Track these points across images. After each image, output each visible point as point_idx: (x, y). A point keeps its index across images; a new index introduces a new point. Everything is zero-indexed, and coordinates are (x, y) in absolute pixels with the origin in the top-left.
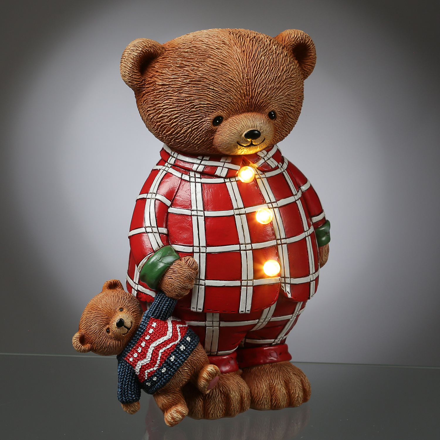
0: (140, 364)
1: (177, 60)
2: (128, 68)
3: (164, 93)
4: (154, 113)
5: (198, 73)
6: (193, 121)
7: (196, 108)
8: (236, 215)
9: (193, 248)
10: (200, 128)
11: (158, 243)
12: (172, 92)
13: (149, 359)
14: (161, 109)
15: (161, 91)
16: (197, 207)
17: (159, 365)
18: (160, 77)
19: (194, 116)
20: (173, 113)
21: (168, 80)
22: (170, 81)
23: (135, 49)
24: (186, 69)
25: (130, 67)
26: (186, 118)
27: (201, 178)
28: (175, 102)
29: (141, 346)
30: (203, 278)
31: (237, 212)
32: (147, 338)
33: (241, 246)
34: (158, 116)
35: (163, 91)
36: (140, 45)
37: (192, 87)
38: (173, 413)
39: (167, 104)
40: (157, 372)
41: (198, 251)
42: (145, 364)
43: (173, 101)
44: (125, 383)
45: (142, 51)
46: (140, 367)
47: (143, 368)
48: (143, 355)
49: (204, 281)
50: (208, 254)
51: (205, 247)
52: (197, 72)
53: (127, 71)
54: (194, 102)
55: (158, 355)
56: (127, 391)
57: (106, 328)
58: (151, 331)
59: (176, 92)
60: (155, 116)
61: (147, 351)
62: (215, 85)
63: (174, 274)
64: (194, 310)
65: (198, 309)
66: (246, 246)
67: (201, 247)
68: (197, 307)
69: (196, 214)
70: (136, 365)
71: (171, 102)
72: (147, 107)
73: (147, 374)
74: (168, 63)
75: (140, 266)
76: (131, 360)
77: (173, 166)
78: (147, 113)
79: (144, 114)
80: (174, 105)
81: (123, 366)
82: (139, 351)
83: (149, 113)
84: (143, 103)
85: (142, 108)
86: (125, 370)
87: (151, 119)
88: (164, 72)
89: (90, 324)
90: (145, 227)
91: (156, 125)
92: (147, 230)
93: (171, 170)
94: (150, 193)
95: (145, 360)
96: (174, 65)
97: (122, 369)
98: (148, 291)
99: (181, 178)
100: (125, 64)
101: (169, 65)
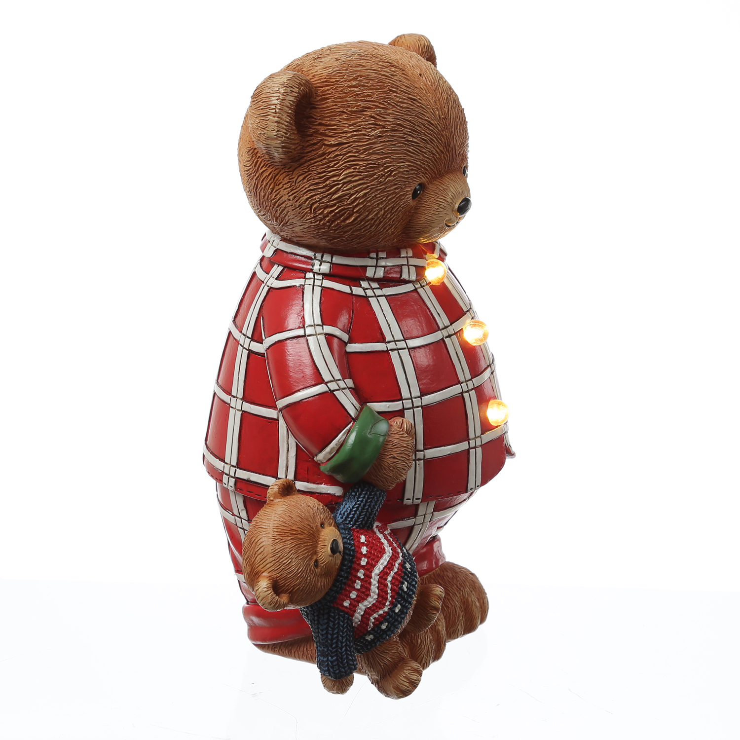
0: (362, 607)
1: (347, 101)
2: (283, 124)
3: (342, 158)
4: (325, 192)
5: (388, 118)
6: (388, 197)
7: (394, 176)
8: (446, 337)
9: (403, 402)
10: (396, 206)
11: (353, 405)
12: (356, 154)
13: (376, 597)
14: (339, 184)
15: (338, 155)
16: (393, 337)
17: (391, 602)
18: (330, 132)
19: (392, 188)
20: (359, 188)
21: (344, 135)
22: (349, 137)
23: (289, 90)
24: (368, 113)
25: (287, 122)
26: (379, 194)
27: (381, 288)
28: (362, 169)
29: (359, 578)
30: (422, 448)
31: (445, 333)
32: (364, 562)
33: (462, 385)
34: (332, 196)
35: (341, 155)
36: (294, 84)
37: (385, 141)
38: (409, 675)
39: (350, 175)
40: (389, 615)
41: (411, 406)
42: (370, 605)
43: (359, 169)
44: (342, 645)
45: (299, 93)
46: (362, 613)
47: (368, 612)
48: (365, 592)
49: (423, 452)
50: (425, 408)
51: (418, 397)
52: (385, 116)
53: (283, 128)
54: (391, 166)
55: (386, 585)
56: (347, 658)
57: (313, 560)
58: (364, 550)
59: (362, 153)
60: (326, 197)
61: (370, 583)
62: (414, 134)
63: (396, 450)
64: (410, 502)
65: (414, 499)
66: (467, 385)
67: (413, 399)
68: (413, 497)
69: (395, 347)
70: (355, 611)
71: (356, 170)
72: (309, 185)
73: (373, 620)
74: (334, 107)
75: (334, 448)
76: (346, 604)
77: (325, 276)
78: (306, 195)
79: (295, 197)
80: (361, 175)
81: (334, 618)
82: (358, 585)
83: (310, 195)
84: (294, 180)
85: (290, 187)
86: (338, 623)
87: (313, 204)
88: (334, 123)
89: (287, 560)
90: (326, 383)
91: (323, 211)
92: (329, 387)
93: (328, 284)
94: (309, 326)
95: (369, 599)
96: (347, 110)
97: (331, 624)
98: (323, 488)
99: (351, 294)
100: (278, 117)
101: (338, 110)
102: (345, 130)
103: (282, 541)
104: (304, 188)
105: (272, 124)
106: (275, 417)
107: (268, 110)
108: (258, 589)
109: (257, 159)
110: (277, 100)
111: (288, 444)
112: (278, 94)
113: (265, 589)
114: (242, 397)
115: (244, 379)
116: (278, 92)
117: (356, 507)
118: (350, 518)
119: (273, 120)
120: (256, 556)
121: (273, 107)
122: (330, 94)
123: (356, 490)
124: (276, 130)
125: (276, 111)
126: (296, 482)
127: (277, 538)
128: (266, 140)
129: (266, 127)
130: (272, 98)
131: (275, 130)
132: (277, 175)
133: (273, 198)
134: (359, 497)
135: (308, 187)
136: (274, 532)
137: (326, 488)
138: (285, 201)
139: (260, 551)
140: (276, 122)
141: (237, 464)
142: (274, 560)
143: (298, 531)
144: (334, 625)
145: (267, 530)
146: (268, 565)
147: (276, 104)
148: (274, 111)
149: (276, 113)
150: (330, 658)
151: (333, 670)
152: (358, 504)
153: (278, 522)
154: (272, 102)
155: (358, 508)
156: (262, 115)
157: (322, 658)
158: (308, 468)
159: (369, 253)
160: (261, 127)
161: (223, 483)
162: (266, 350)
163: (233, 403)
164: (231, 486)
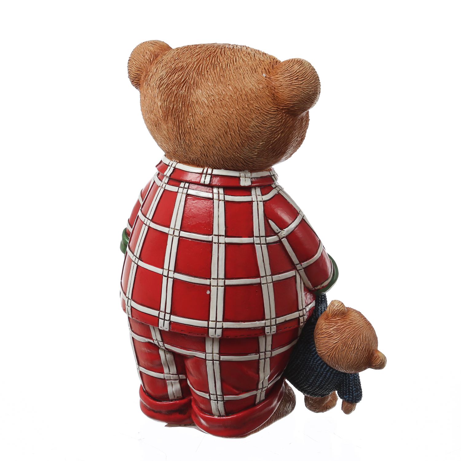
94: (300, 212)
106: (295, 274)
111: (301, 288)
114: (270, 274)
115: (269, 262)
141: (276, 316)
161: (266, 333)
162: (286, 236)
163: (263, 281)
164: (273, 332)
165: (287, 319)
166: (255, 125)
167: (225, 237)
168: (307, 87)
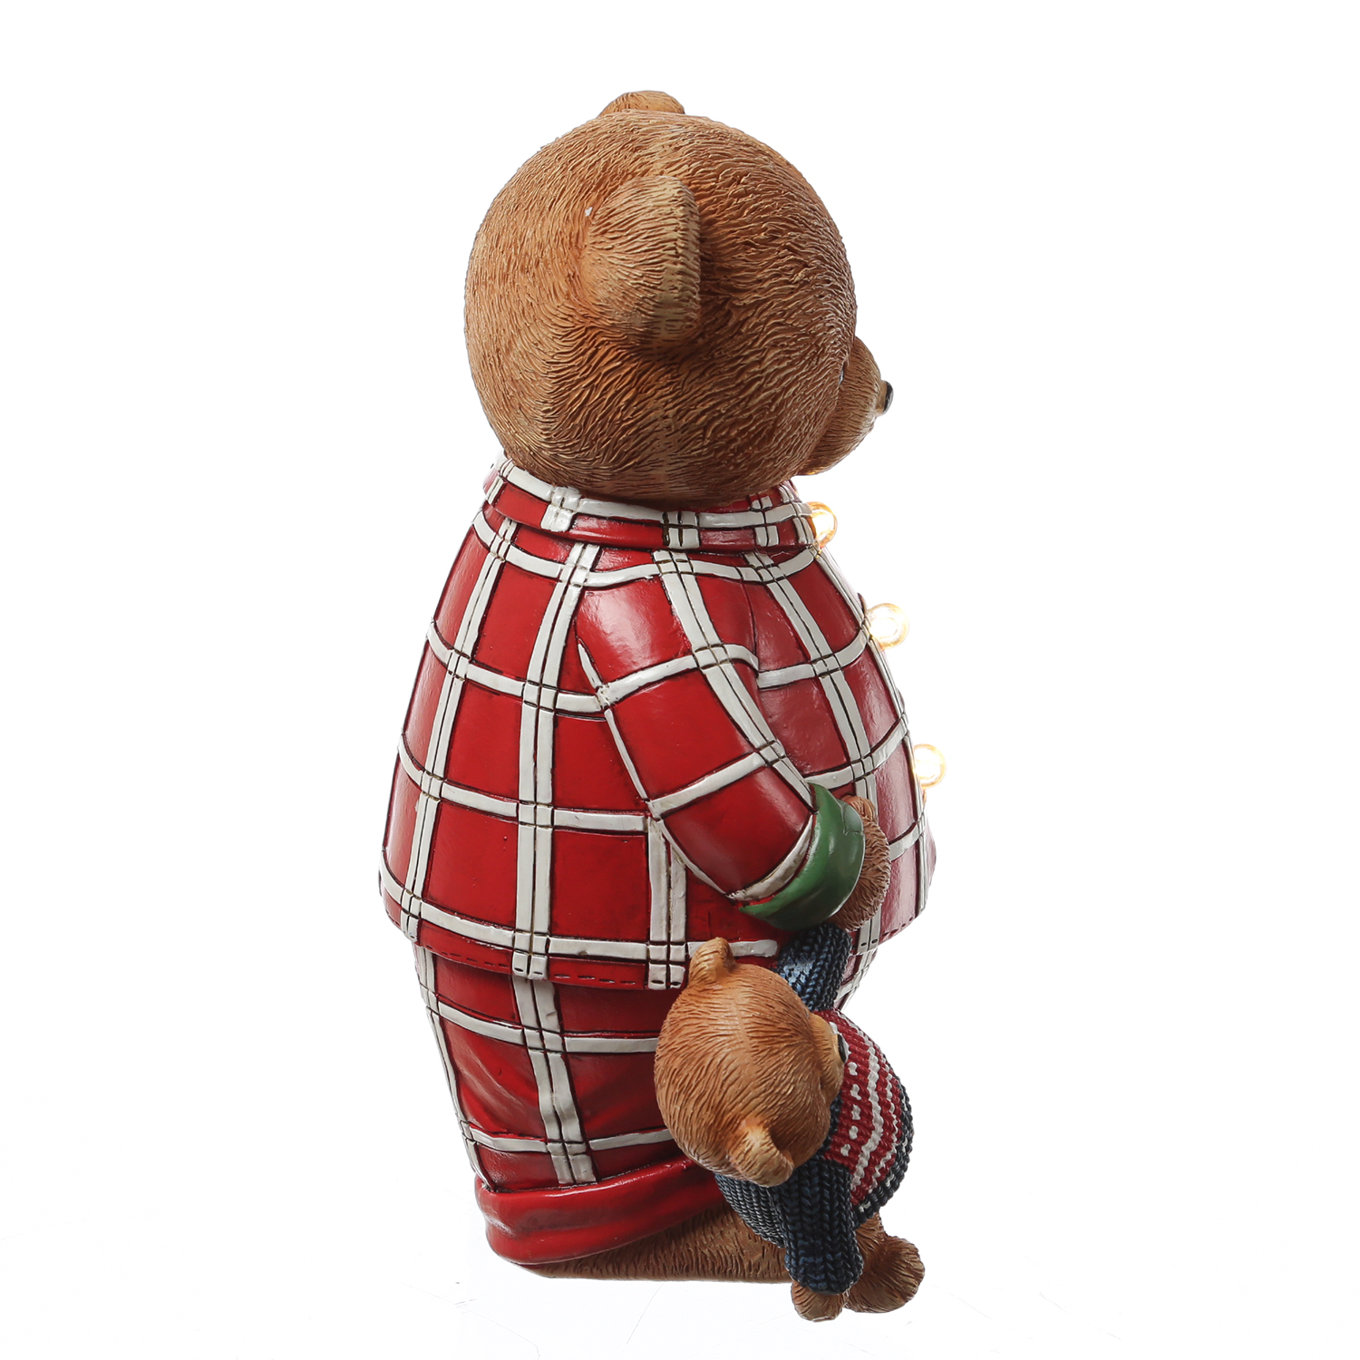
0: (865, 1153)
3: (763, 328)
8: (869, 640)
9: (852, 768)
11: (803, 784)
13: (881, 1129)
14: (760, 378)
16: (818, 651)
17: (899, 1136)
18: (738, 283)
20: (787, 381)
21: (759, 286)
22: (767, 289)
24: (781, 242)
27: (776, 565)
28: (792, 347)
29: (855, 1101)
31: (867, 632)
32: (853, 1070)
33: (901, 723)
35: (761, 323)
39: (776, 358)
40: (897, 1160)
41: (862, 772)
42: (875, 1146)
43: (787, 346)
46: (866, 1163)
47: (873, 1160)
50: (877, 774)
51: (869, 755)
55: (889, 1106)
61: (870, 1107)
65: (871, 943)
67: (863, 760)
69: (824, 669)
70: (856, 1162)
71: (784, 349)
72: (712, 384)
73: (879, 1174)
74: (730, 236)
75: (790, 868)
76: (844, 1151)
77: (693, 554)
78: (703, 406)
79: (679, 411)
80: (789, 358)
81: (830, 1181)
82: (856, 1115)
83: (711, 403)
84: (682, 378)
85: (671, 393)
86: (838, 1188)
87: (714, 419)
88: (740, 265)
89: (787, 1087)
90: (758, 751)
91: (728, 433)
92: (766, 757)
93: (701, 567)
94: (700, 649)
95: (874, 1135)
96: (752, 239)
97: (827, 1192)
98: (742, 947)
99: (742, 581)
100: (682, 263)
101: (739, 241)
102: (759, 276)
103: (771, 1053)
104: (700, 393)
105: (672, 277)
106: (640, 828)
107: (660, 251)
108: (750, 1149)
109: (597, 347)
110: (676, 231)
111: (669, 877)
112: (674, 221)
113: (766, 1147)
114: (550, 800)
115: (551, 766)
116: (672, 215)
117: (817, 972)
118: (809, 993)
119: (673, 269)
120: (725, 1088)
121: (670, 245)
122: (714, 212)
123: (811, 940)
124: (680, 287)
125: (677, 252)
126: (689, 943)
127: (760, 1049)
128: (656, 309)
129: (659, 285)
130: (665, 228)
131: (676, 288)
132: (644, 373)
133: (629, 416)
134: (819, 954)
135: (710, 390)
136: (753, 1038)
137: (748, 945)
138: (656, 420)
139: (731, 1078)
140: (680, 273)
141: (550, 928)
142: (764, 1091)
143: (790, 1030)
144: (831, 1194)
145: (733, 1037)
146: (752, 1103)
147: (676, 240)
148: (673, 252)
149: (677, 255)
150: (829, 1256)
151: (837, 1277)
152: (820, 966)
153: (752, 1020)
154: (667, 235)
155: (819, 973)
156: (651, 261)
157: (811, 1260)
158: (709, 914)
159: (749, 502)
160: (647, 284)
161: (513, 969)
162: (612, 705)
163: (526, 814)
164: (536, 973)
165: (590, 952)
166: (522, 352)
167: (470, 662)
168: (622, 263)
